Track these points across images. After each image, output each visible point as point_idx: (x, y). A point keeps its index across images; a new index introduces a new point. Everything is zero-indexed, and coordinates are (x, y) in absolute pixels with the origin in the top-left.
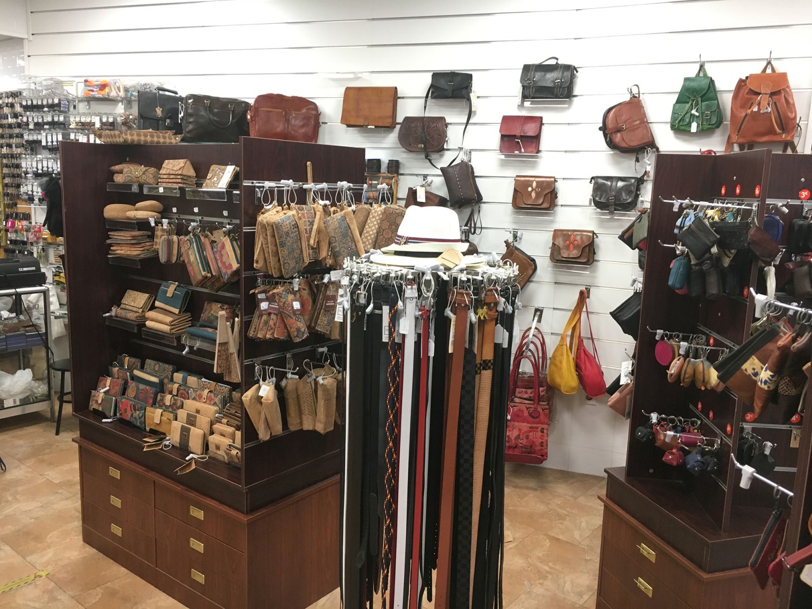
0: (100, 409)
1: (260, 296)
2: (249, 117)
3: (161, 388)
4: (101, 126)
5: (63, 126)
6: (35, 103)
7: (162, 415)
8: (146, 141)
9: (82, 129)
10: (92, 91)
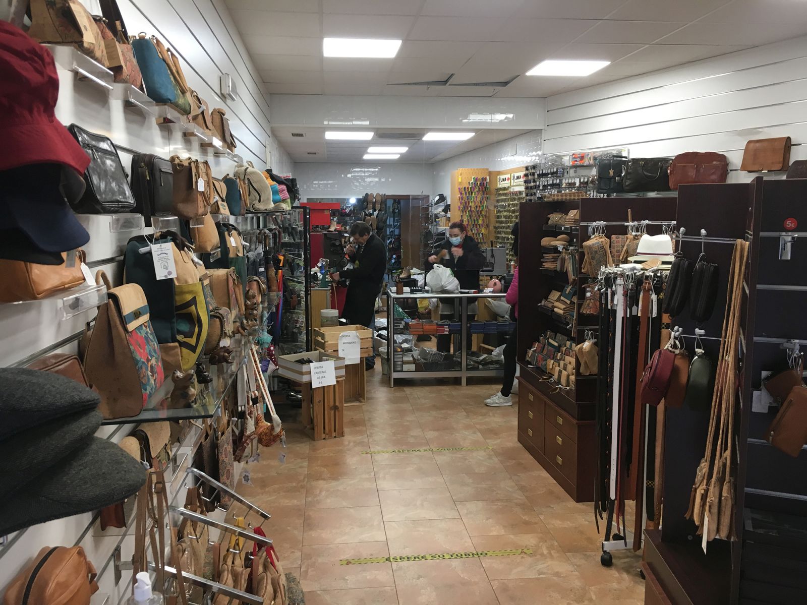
0: (530, 360)
1: (588, 289)
2: (669, 171)
3: (558, 349)
4: (580, 185)
5: (558, 186)
6: (544, 172)
7: (553, 364)
8: (566, 199)
9: (568, 188)
10: (576, 161)
